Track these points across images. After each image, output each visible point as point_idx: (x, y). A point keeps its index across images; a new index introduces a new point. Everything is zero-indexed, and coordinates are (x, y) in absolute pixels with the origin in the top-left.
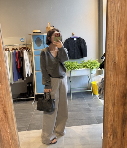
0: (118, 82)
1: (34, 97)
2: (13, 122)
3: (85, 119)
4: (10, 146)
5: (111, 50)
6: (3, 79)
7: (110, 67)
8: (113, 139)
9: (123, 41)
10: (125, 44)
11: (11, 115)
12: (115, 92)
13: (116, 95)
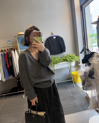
1: (24, 91)
3: (71, 108)
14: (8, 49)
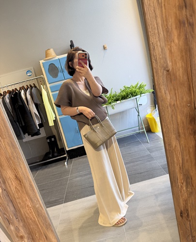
0: (178, 100)
1: (65, 155)
2: (34, 190)
4: (38, 225)
5: (157, 52)
6: (3, 130)
7: (161, 79)
8: (187, 188)
9: (175, 33)
10: (178, 38)
11: (28, 181)
12: (177, 117)
13: (179, 121)
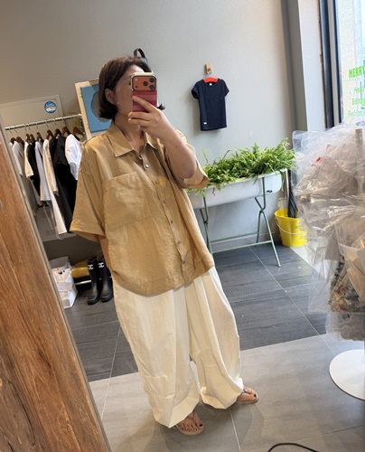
3: (277, 325)
11: (67, 366)
14: (49, 132)
